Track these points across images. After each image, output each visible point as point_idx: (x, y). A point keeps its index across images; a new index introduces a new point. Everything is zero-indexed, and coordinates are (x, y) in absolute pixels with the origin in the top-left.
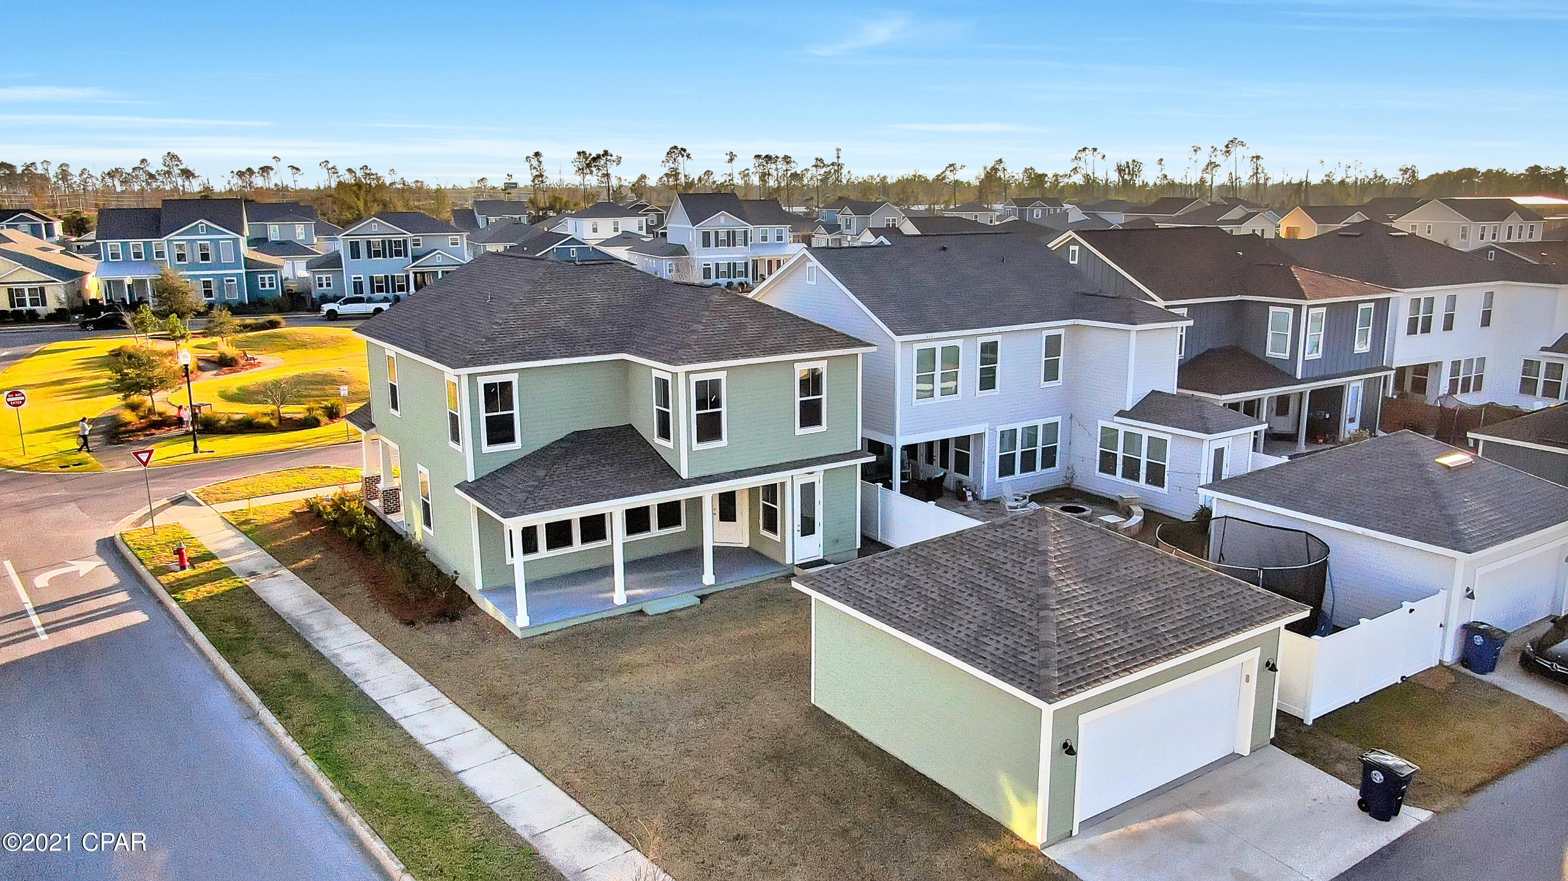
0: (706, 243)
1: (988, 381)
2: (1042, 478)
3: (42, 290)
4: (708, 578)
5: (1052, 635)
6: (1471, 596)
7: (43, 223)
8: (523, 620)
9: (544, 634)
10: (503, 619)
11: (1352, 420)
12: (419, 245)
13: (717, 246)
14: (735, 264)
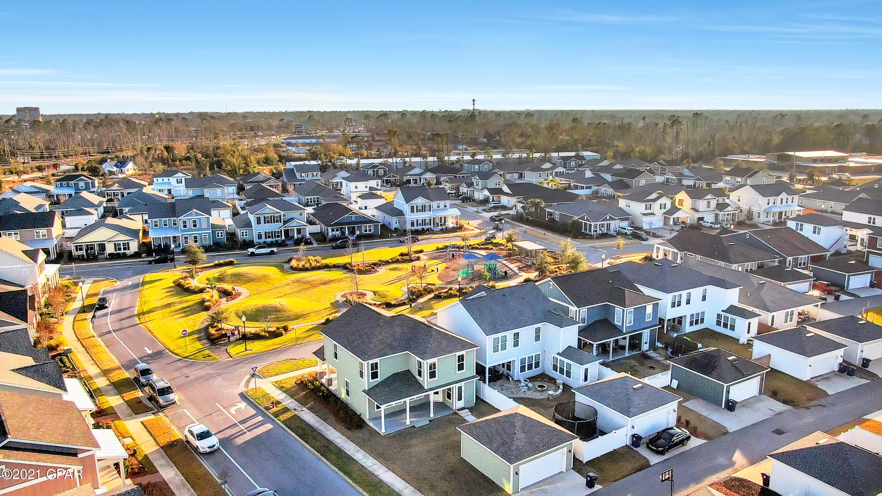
0: (412, 211)
1: (516, 344)
2: (535, 371)
3: (128, 243)
4: (432, 415)
5: (514, 448)
6: (633, 428)
7: (90, 181)
8: (383, 430)
9: (389, 434)
10: (377, 429)
11: (646, 343)
12: (285, 216)
13: (417, 212)
14: (425, 220)
